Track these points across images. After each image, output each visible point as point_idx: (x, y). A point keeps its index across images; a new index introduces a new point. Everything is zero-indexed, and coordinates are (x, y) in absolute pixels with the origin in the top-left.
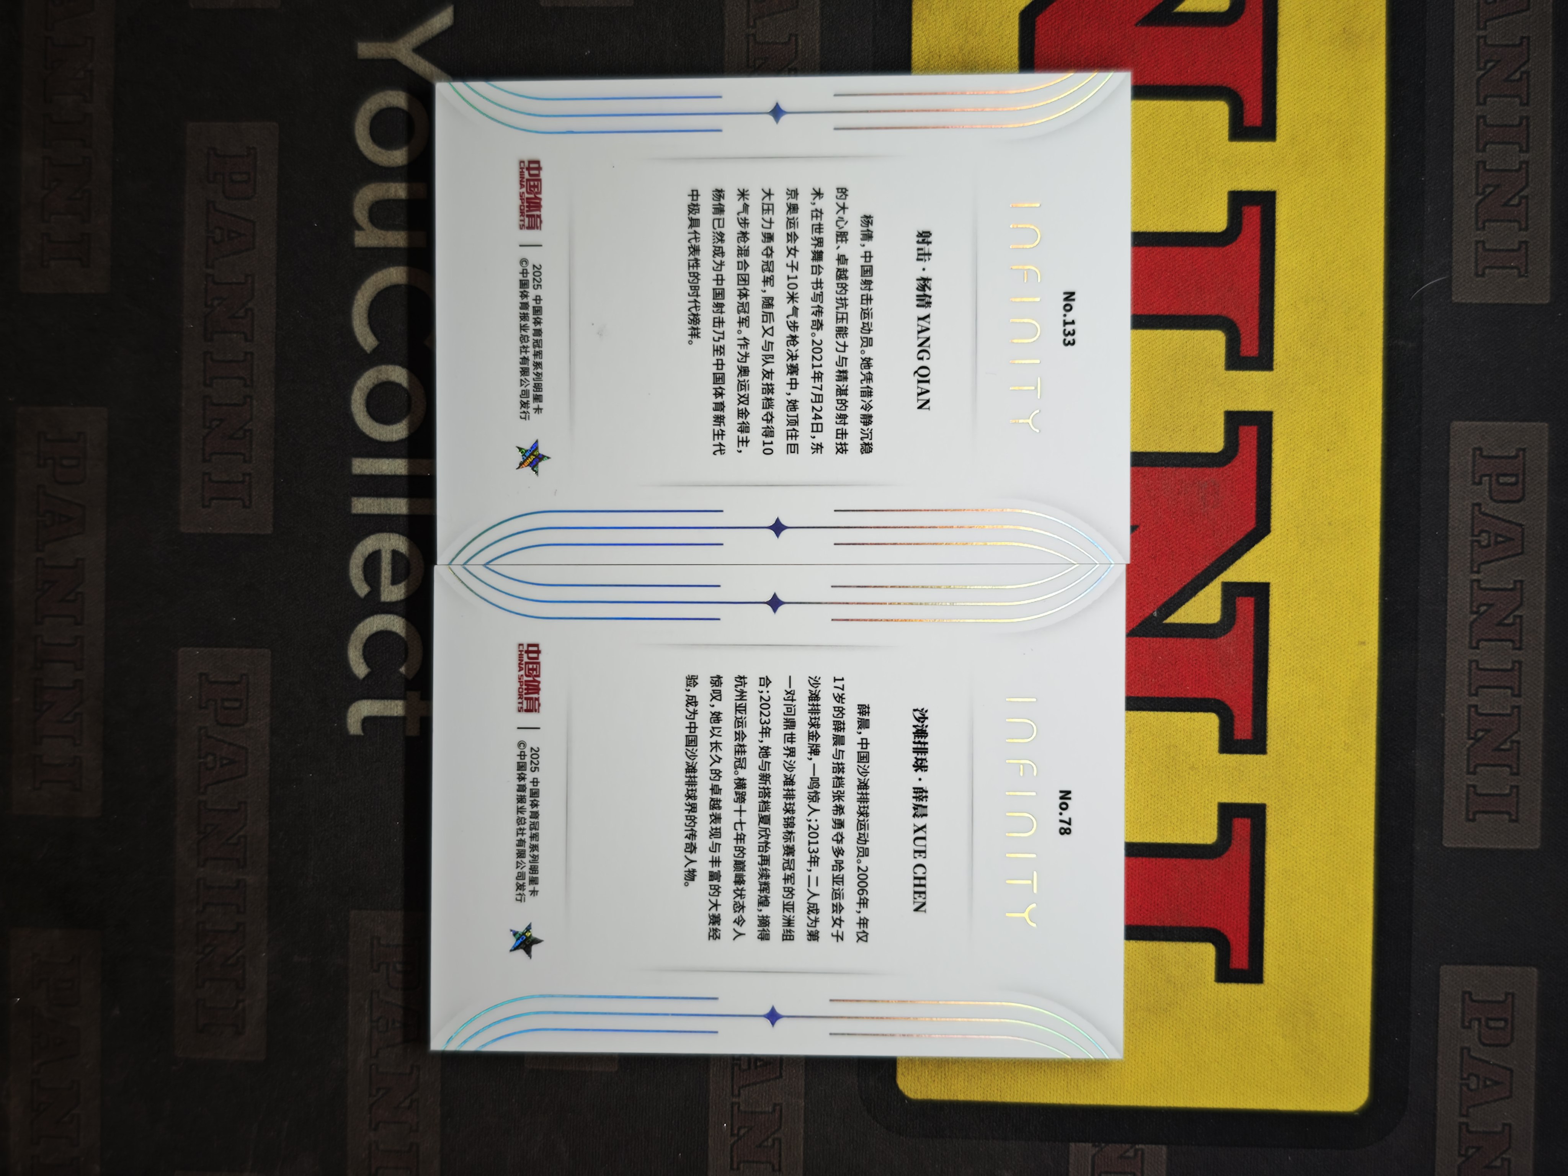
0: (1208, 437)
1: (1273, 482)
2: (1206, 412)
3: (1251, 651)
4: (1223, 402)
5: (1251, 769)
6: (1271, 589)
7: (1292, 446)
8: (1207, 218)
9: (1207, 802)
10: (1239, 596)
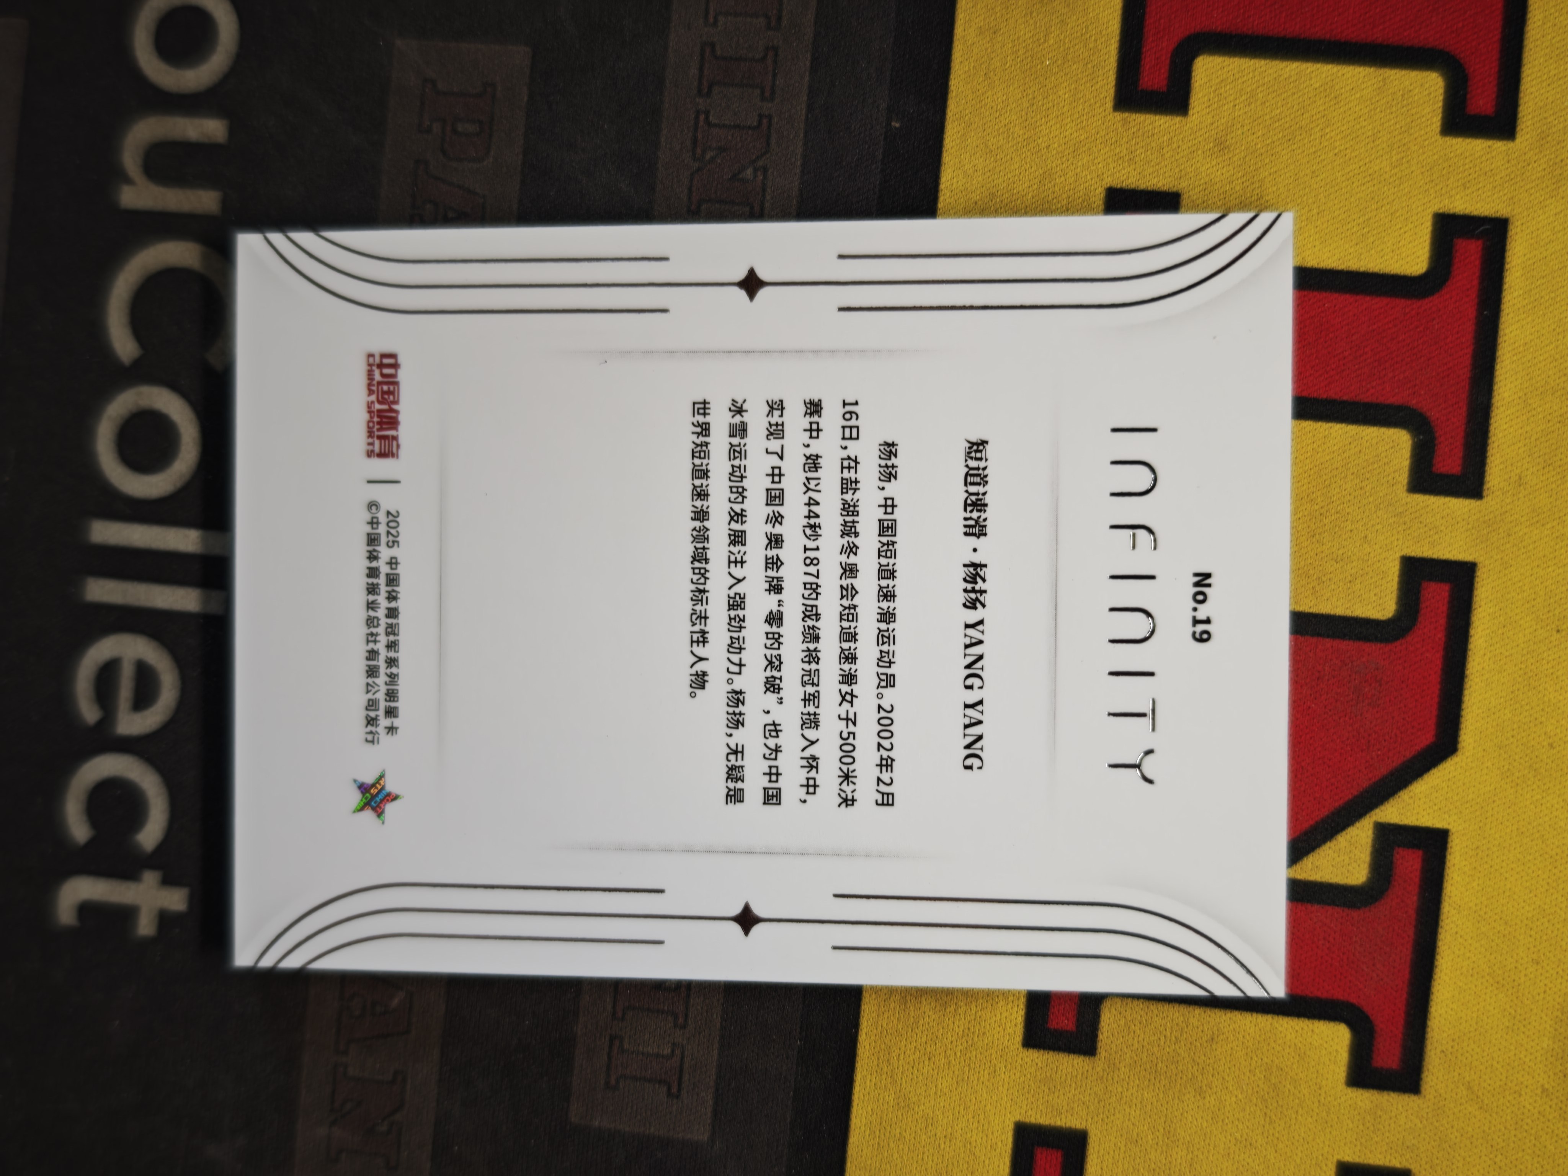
0: (1372, 594)
1: (1468, 672)
2: (1371, 555)
3: (1411, 931)
4: (1400, 542)
5: (1393, 1114)
6: (1450, 840)
7: (1502, 619)
8: (1398, 252)
9: (1320, 1157)
10: (1399, 846)
